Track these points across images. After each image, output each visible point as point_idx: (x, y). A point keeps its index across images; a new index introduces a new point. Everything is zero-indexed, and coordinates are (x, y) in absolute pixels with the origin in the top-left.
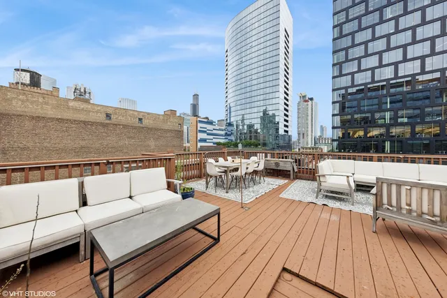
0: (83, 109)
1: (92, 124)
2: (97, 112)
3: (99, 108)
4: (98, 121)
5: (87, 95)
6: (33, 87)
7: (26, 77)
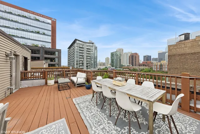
6: (186, 40)
7: (183, 38)
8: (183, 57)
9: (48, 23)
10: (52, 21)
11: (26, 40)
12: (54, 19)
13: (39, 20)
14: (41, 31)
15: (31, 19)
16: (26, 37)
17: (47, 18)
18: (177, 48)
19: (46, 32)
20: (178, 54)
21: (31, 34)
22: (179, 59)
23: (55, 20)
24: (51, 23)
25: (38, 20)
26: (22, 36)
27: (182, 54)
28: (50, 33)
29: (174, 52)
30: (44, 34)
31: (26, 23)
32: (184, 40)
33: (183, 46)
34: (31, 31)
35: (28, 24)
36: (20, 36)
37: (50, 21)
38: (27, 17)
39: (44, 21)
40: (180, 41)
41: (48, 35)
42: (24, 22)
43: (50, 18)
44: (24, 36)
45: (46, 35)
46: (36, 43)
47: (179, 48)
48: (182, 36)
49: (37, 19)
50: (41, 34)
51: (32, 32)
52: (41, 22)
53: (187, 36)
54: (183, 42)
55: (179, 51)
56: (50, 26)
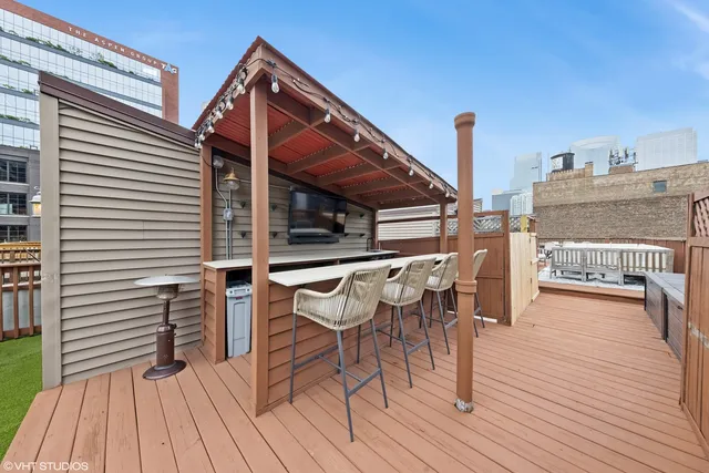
0: (613, 185)
1: (627, 203)
2: (636, 184)
3: (641, 176)
4: (638, 197)
5: (631, 158)
6: (566, 170)
7: (559, 163)
8: (564, 212)
9: (150, 81)
10: (165, 74)
12: (172, 67)
13: (115, 64)
15: (80, 58)
18: (553, 190)
20: (553, 204)
22: (555, 217)
23: (173, 71)
24: (158, 79)
25: (111, 66)
27: (562, 205)
29: (546, 199)
32: (563, 170)
33: (563, 187)
37: (154, 73)
38: (64, 51)
39: (133, 70)
40: (554, 171)
43: (155, 63)
47: (556, 191)
48: (557, 159)
49: (107, 63)
52: (123, 72)
53: (568, 161)
54: (560, 175)
55: (557, 198)
56: (159, 90)
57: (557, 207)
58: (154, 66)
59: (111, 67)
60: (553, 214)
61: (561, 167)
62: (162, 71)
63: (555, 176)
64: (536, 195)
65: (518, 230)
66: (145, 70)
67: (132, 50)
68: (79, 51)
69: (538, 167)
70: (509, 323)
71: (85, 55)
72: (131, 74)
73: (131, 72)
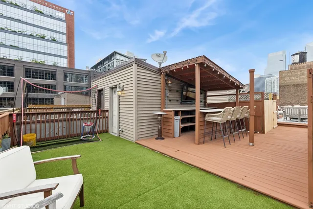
6: (301, 62)
7: (297, 58)
8: (299, 89)
9: (60, 20)
10: (67, 15)
11: (20, 52)
12: (71, 11)
13: (43, 12)
14: (48, 35)
15: (26, 10)
16: (20, 46)
17: (57, 8)
18: (292, 76)
19: (56, 36)
20: (292, 84)
21: (28, 40)
22: (294, 92)
23: (71, 13)
24: (64, 18)
26: (13, 44)
27: (298, 84)
28: (64, 39)
29: (288, 81)
30: (54, 41)
31: (17, 18)
32: (299, 63)
33: (299, 73)
34: (29, 34)
35: (21, 18)
36: (8, 44)
37: (62, 15)
38: (18, 6)
39: (52, 15)
40: (293, 64)
41: (61, 43)
42: (13, 16)
43: (63, 10)
44: (16, 45)
45: (58, 43)
46: (39, 58)
47: (294, 76)
48: (296, 56)
49: (39, 11)
50: (48, 40)
51: (31, 36)
52: (47, 16)
53: (303, 57)
54: (297, 66)
55: (294, 80)
56: (64, 24)
57: (295, 85)
58: (62, 12)
59: (41, 13)
60: (293, 90)
61: (298, 61)
62: (66, 14)
63: (294, 67)
64: (281, 78)
65: (268, 99)
66: (57, 14)
67: (51, 4)
68: (25, 6)
69: (284, 60)
70: (264, 133)
71: (28, 8)
72: (51, 17)
73: (51, 16)
